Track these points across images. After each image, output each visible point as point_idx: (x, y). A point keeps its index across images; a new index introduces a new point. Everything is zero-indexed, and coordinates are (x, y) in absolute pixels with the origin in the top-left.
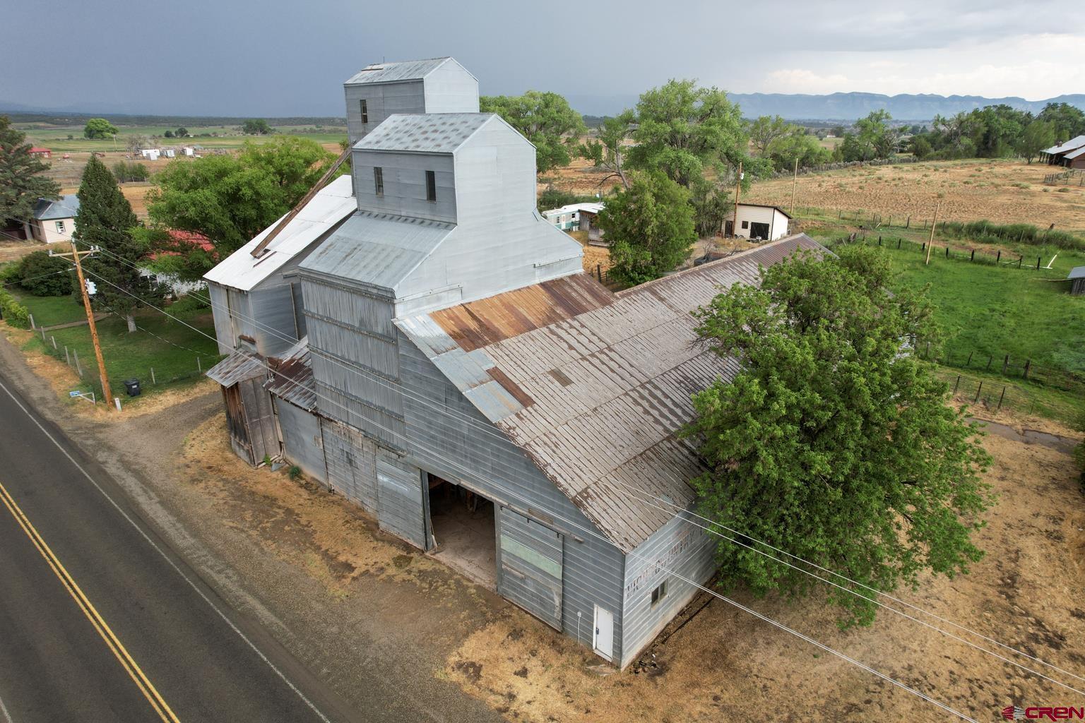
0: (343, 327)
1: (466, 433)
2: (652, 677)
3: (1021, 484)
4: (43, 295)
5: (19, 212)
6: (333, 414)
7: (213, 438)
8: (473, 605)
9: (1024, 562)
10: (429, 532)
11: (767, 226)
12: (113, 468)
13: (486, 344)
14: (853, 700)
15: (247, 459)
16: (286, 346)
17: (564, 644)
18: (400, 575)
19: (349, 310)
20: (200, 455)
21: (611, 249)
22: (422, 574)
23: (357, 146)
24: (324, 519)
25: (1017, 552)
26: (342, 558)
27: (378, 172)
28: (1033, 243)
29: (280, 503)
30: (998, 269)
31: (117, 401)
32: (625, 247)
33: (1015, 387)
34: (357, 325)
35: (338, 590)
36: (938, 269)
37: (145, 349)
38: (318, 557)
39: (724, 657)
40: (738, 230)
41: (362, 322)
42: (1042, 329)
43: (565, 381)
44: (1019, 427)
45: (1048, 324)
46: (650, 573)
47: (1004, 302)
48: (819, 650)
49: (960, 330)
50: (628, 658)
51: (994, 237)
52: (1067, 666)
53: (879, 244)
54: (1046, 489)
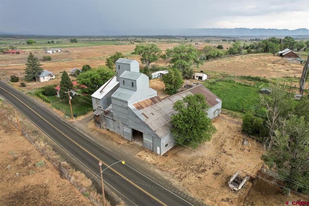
0: (118, 106)
1: (138, 122)
2: (165, 157)
3: (232, 131)
4: (49, 96)
5: (36, 75)
6: (116, 120)
7: (92, 124)
8: (139, 148)
10: (132, 138)
11: (202, 77)
12: (78, 129)
13: (141, 109)
14: (193, 159)
15: (100, 128)
17: (153, 153)
18: (128, 145)
19: (119, 103)
20: (91, 127)
21: (165, 85)
22: (131, 144)
23: (120, 76)
24: (115, 137)
25: (226, 141)
26: (119, 142)
27: (124, 81)
28: (260, 81)
29: (107, 135)
30: (249, 88)
31: (74, 118)
32: (168, 85)
33: (240, 114)
34: (121, 106)
35: (119, 147)
36: (237, 88)
38: (115, 142)
39: (176, 154)
40: (196, 78)
41: (122, 105)
42: (251, 102)
43: (153, 115)
44: (237, 121)
45: (253, 101)
46: (165, 142)
47: (247, 95)
48: (190, 153)
49: (235, 102)
50: (162, 154)
51: (251, 79)
52: (225, 155)
53: (226, 81)
54: (236, 132)
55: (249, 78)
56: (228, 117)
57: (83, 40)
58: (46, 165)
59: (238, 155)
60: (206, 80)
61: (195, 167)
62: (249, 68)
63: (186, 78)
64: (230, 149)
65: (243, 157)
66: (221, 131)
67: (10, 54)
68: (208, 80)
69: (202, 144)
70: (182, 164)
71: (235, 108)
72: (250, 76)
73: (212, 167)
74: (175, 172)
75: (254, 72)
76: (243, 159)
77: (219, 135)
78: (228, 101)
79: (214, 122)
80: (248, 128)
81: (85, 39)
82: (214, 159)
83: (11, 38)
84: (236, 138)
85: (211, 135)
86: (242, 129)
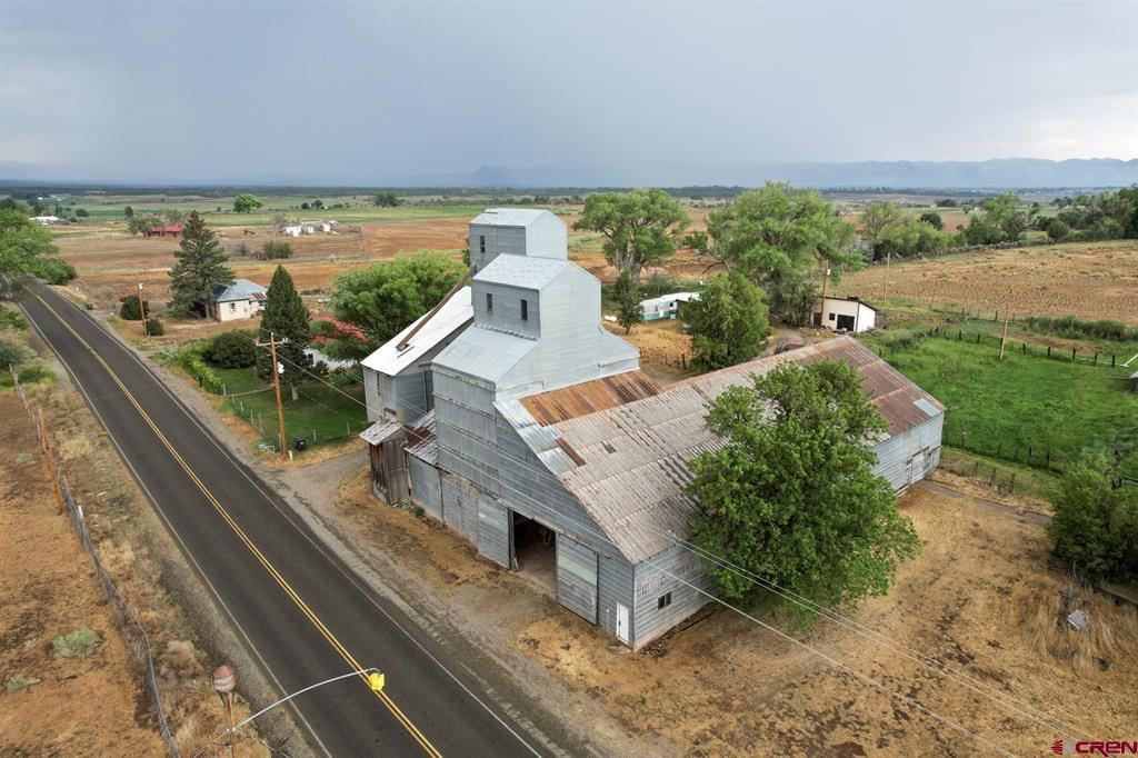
2: (655, 657)
3: (997, 553)
4: (228, 368)
5: (204, 296)
6: (450, 468)
7: (359, 484)
8: (538, 606)
9: (969, 608)
10: (513, 555)
11: (853, 318)
12: (291, 502)
13: (557, 421)
14: (794, 681)
15: (385, 500)
16: (418, 417)
17: (598, 632)
18: (490, 584)
20: (351, 496)
21: (693, 341)
22: (506, 584)
24: (440, 543)
25: (966, 600)
26: (451, 571)
27: (489, 296)
28: (1121, 341)
29: (408, 532)
30: (1072, 366)
31: (290, 452)
33: (1034, 475)
35: (447, 590)
36: (1011, 364)
37: (305, 413)
38: (434, 569)
39: (710, 650)
40: (826, 321)
42: (1085, 426)
43: (611, 450)
44: (1022, 509)
45: (1095, 421)
46: (656, 582)
47: (1063, 398)
48: (782, 649)
49: (1007, 423)
50: (640, 643)
51: (1080, 333)
52: (966, 675)
53: (960, 337)
54: (1018, 557)
55: (1064, 327)
56: (971, 486)
57: (422, 201)
58: (100, 650)
59: (1039, 685)
60: (870, 331)
61: (804, 726)
62: (1064, 290)
63: (784, 321)
64: (994, 645)
65: (1072, 696)
66: (942, 550)
67: (166, 236)
68: (880, 330)
69: (842, 606)
70: (736, 703)
71: (1008, 447)
72: (1070, 319)
73: (895, 733)
74: (697, 743)
75: (1088, 303)
76: (1073, 706)
77: (932, 570)
78: (973, 418)
79: (904, 504)
80: (1084, 546)
81: (428, 198)
82: (908, 691)
83: (194, 194)
84: (1019, 589)
85: (890, 567)
86: (1053, 547)
